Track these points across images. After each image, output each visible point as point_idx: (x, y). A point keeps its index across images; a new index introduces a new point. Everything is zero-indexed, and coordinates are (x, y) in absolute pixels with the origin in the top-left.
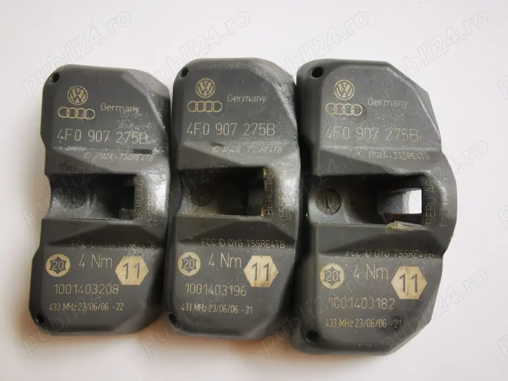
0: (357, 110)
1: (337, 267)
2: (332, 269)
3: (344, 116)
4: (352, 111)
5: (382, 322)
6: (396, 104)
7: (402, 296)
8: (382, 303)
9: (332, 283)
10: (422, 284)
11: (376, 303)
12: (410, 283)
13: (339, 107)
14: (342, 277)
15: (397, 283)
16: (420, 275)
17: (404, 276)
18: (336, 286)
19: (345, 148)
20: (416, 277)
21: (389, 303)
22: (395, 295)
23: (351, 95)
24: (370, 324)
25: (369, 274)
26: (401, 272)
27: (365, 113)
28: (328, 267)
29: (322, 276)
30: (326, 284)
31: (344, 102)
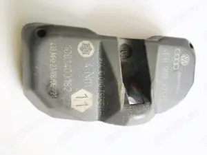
0: (176, 67)
1: (92, 53)
2: (91, 49)
4: (175, 64)
5: (54, 84)
7: (73, 96)
8: (68, 83)
9: (82, 49)
10: (82, 110)
12: (82, 101)
14: (86, 55)
15: (82, 92)
16: (87, 107)
17: (86, 97)
20: (87, 105)
21: (68, 88)
24: (53, 75)
25: (88, 74)
26: (89, 95)
28: (92, 46)
29: (86, 42)
30: (80, 45)
31: (180, 59)
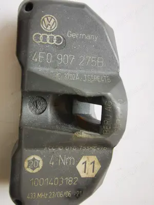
1: (37, 158)
2: (34, 159)
3: (48, 44)
4: (55, 41)
5: (68, 193)
6: (89, 37)
7: (83, 175)
8: (70, 181)
9: (33, 169)
10: (98, 167)
11: (65, 181)
12: (89, 167)
13: (45, 37)
14: (41, 165)
15: (80, 167)
16: (97, 161)
17: (85, 163)
18: (36, 171)
19: (47, 69)
20: (94, 162)
21: (74, 181)
22: (78, 175)
23: (54, 28)
24: (60, 195)
25: (61, 161)
26: (84, 159)
27: (65, 43)
29: (26, 164)
30: (29, 170)
31: (48, 33)
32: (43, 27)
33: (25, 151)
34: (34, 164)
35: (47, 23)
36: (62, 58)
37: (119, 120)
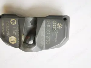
0: (54, 29)
1: (15, 23)
2: (15, 22)
3: (53, 26)
4: (54, 28)
5: (4, 34)
6: (56, 39)
8: (8, 34)
9: (12, 22)
10: (13, 43)
11: (8, 32)
12: (13, 40)
13: (55, 25)
14: (13, 24)
17: (14, 39)
18: (11, 23)
20: (14, 42)
22: (10, 37)
24: (3, 31)
25: (14, 31)
28: (15, 21)
29: (13, 19)
30: (11, 20)
31: (56, 26)
32: (58, 24)
33: (18, 19)
34: (13, 22)
35: (60, 25)
36: (49, 30)
37: (27, 49)
